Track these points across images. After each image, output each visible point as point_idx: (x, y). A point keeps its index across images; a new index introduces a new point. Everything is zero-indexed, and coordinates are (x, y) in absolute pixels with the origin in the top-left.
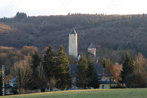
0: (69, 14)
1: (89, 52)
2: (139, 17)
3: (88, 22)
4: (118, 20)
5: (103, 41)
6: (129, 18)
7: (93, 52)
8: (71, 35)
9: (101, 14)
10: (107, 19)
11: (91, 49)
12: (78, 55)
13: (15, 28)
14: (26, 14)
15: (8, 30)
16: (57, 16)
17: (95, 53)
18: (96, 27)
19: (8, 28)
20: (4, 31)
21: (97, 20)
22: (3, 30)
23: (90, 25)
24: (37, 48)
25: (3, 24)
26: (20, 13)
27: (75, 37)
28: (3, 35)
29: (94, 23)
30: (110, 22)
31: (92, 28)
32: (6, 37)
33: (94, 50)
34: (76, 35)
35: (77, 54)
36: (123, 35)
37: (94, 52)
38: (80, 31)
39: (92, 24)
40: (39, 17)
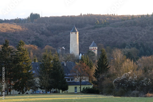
0: (81, 14)
1: (90, 50)
2: (148, 16)
3: (98, 21)
4: (127, 20)
5: (111, 40)
6: (139, 17)
7: (94, 51)
8: (72, 33)
9: (113, 15)
10: (117, 19)
11: (92, 48)
12: (80, 54)
13: (25, 28)
14: (39, 15)
15: (18, 29)
16: (68, 16)
17: (96, 52)
18: (105, 27)
19: (19, 28)
20: (14, 31)
21: (106, 20)
22: (13, 29)
23: (100, 25)
24: (37, 47)
25: (14, 25)
26: (34, 14)
27: (76, 35)
28: (13, 35)
29: (103, 23)
30: (119, 22)
31: (101, 27)
32: (16, 37)
33: (95, 48)
34: (78, 33)
35: (78, 53)
36: (132, 34)
37: (96, 50)
38: (89, 30)
39: (102, 24)
40: (51, 17)
